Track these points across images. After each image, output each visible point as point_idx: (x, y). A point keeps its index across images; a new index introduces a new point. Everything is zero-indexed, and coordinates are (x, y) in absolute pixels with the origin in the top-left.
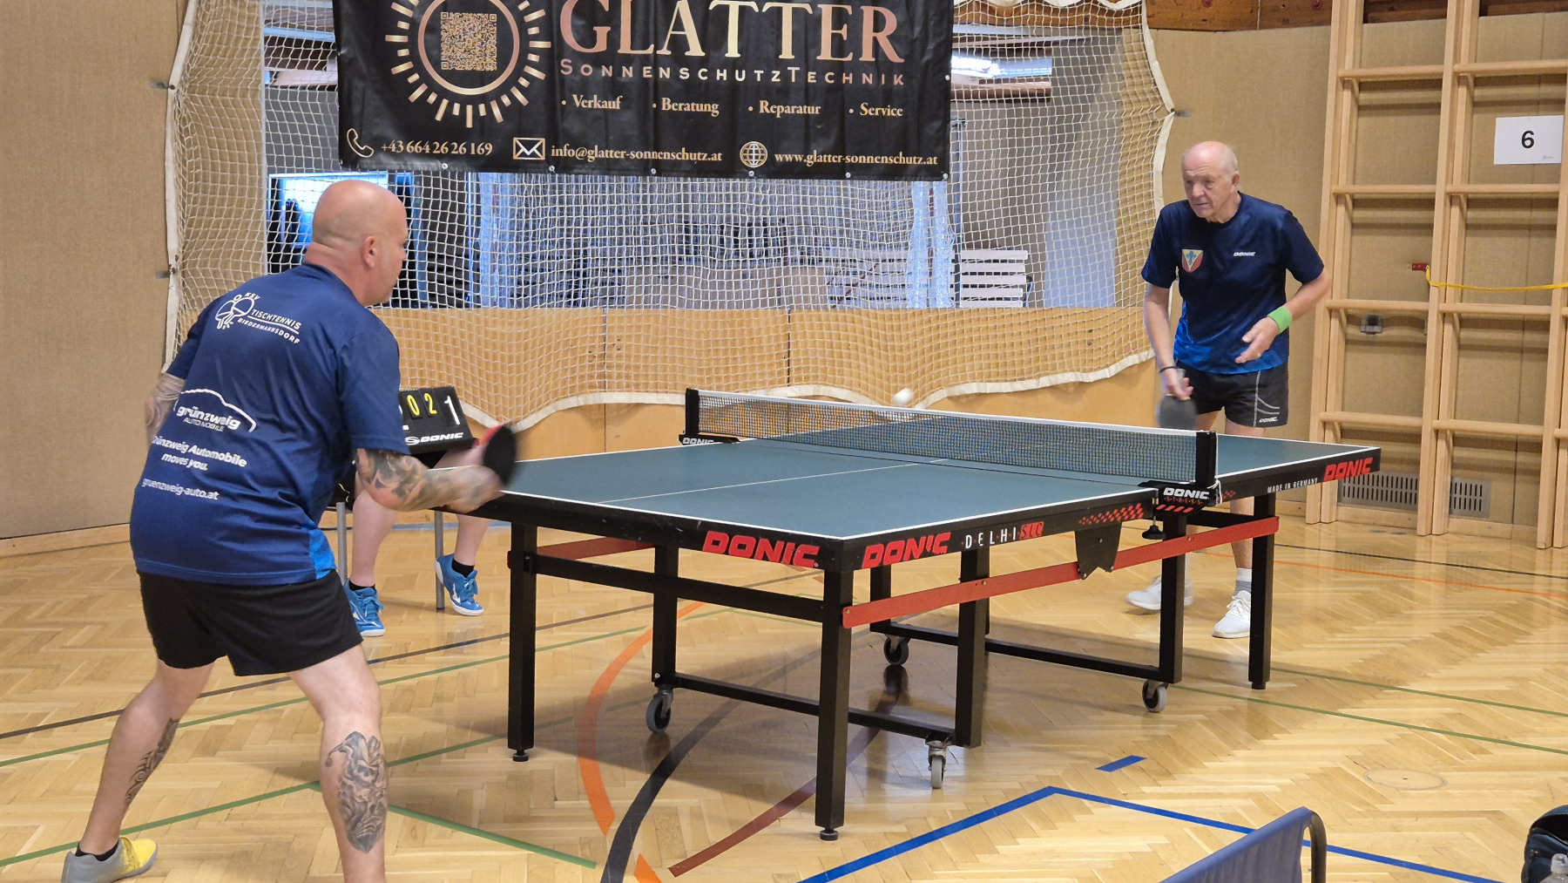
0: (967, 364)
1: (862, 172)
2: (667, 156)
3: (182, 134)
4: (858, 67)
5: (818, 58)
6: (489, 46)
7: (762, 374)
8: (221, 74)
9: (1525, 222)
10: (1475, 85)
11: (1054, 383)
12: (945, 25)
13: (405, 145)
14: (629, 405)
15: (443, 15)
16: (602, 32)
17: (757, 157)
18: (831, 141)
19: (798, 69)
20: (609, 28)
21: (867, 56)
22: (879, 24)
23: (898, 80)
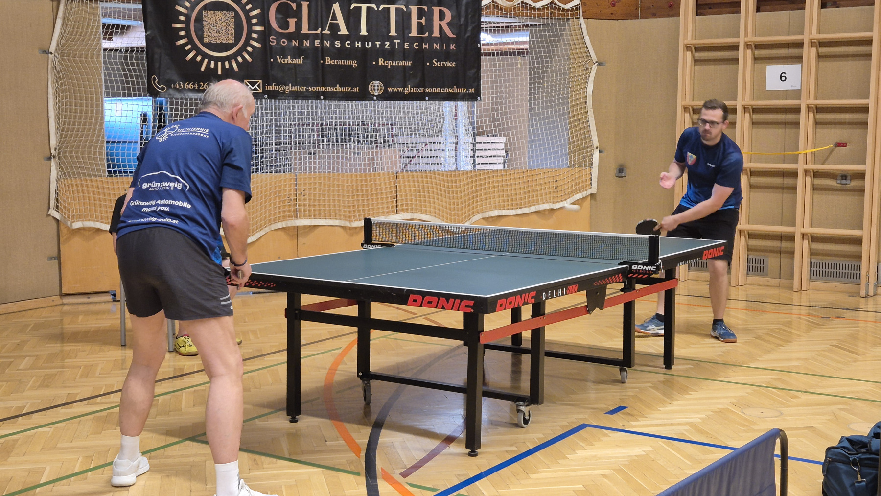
0: (492, 200)
1: (435, 97)
2: (329, 89)
3: (58, 79)
4: (431, 40)
5: (410, 35)
6: (230, 29)
7: (383, 208)
8: (79, 46)
9: (783, 121)
10: (755, 49)
11: (538, 210)
12: (477, 17)
13: (184, 85)
14: (310, 226)
15: (204, 12)
16: (292, 21)
17: (378, 89)
18: (417, 80)
19: (399, 41)
20: (296, 19)
21: (436, 34)
22: (442, 16)
23: (452, 47)
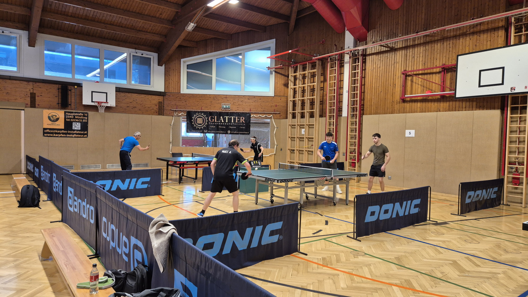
1: (241, 134)
2: (220, 132)
3: (172, 130)
4: (240, 123)
5: (236, 122)
10: (300, 126)
12: (250, 119)
13: (193, 131)
15: (197, 118)
16: (213, 120)
17: (229, 132)
18: (237, 131)
19: (234, 123)
21: (241, 122)
22: (242, 118)
23: (244, 124)
